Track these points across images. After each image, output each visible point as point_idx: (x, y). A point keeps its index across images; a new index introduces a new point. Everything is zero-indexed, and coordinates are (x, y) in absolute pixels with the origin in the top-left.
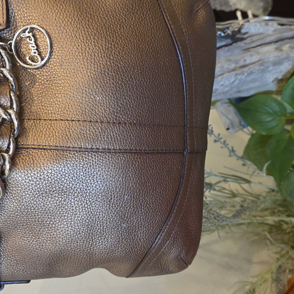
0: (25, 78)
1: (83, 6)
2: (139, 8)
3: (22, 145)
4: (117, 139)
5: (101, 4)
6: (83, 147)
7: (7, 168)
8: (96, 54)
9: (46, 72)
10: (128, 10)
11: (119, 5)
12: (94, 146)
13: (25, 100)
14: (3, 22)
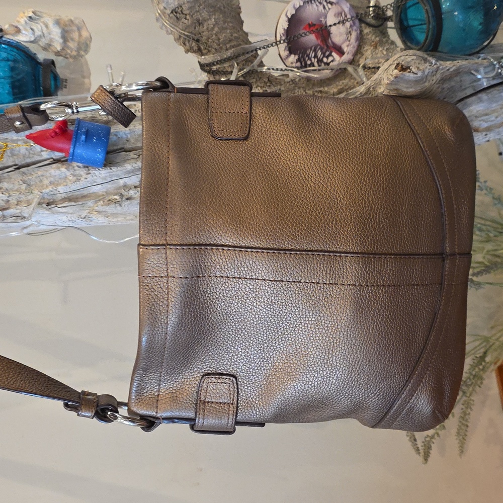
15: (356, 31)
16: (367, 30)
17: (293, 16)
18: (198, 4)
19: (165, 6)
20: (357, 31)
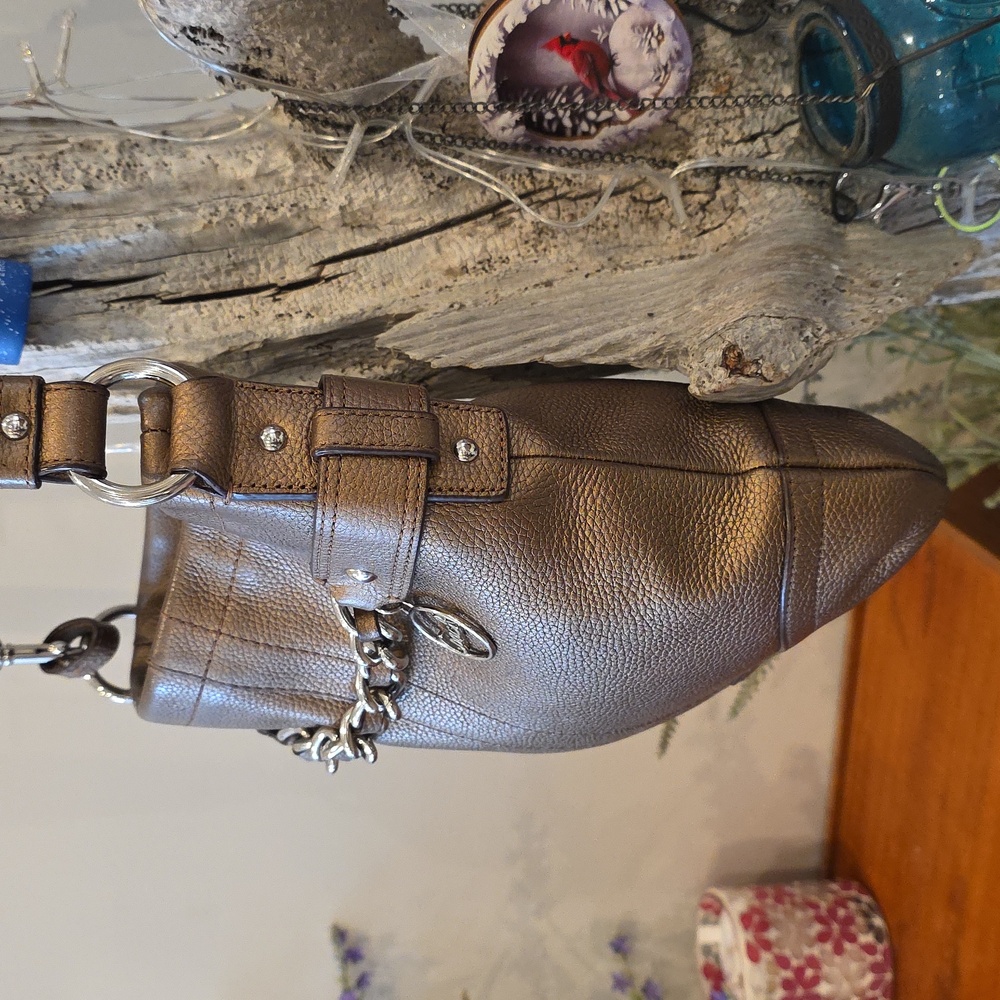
15: (682, 71)
17: (519, 28)
20: (684, 71)
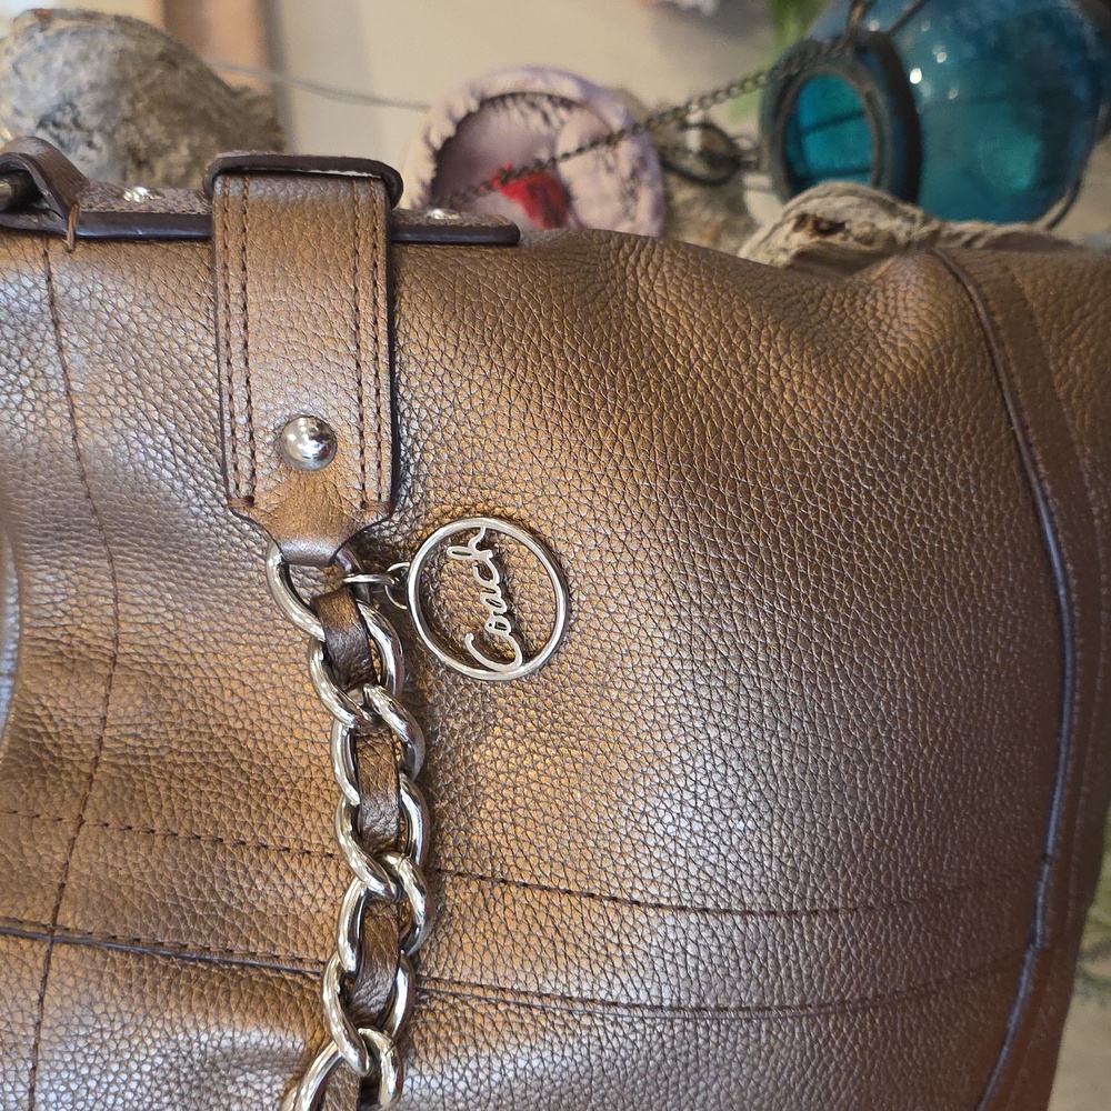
0: (448, 700)
1: (705, 443)
2: (927, 437)
3: (436, 980)
4: (799, 971)
5: (774, 430)
6: (666, 1003)
7: (387, 1086)
8: (746, 655)
9: (538, 694)
10: (882, 452)
11: (850, 432)
12: (708, 1001)
13: (448, 787)
14: (380, 497)
15: (651, 185)
16: (684, 194)
17: (448, 142)
18: (130, 95)
19: (20, 106)
